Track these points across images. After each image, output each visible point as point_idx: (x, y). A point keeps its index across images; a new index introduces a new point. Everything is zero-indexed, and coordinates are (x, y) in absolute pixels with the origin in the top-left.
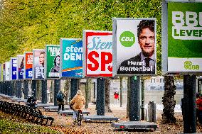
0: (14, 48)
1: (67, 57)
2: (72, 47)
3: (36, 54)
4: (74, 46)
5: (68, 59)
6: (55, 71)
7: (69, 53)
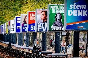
0: (16, 10)
1: (70, 13)
2: (75, 5)
3: (38, 12)
4: (77, 4)
5: (71, 14)
6: (56, 25)
7: (73, 10)
